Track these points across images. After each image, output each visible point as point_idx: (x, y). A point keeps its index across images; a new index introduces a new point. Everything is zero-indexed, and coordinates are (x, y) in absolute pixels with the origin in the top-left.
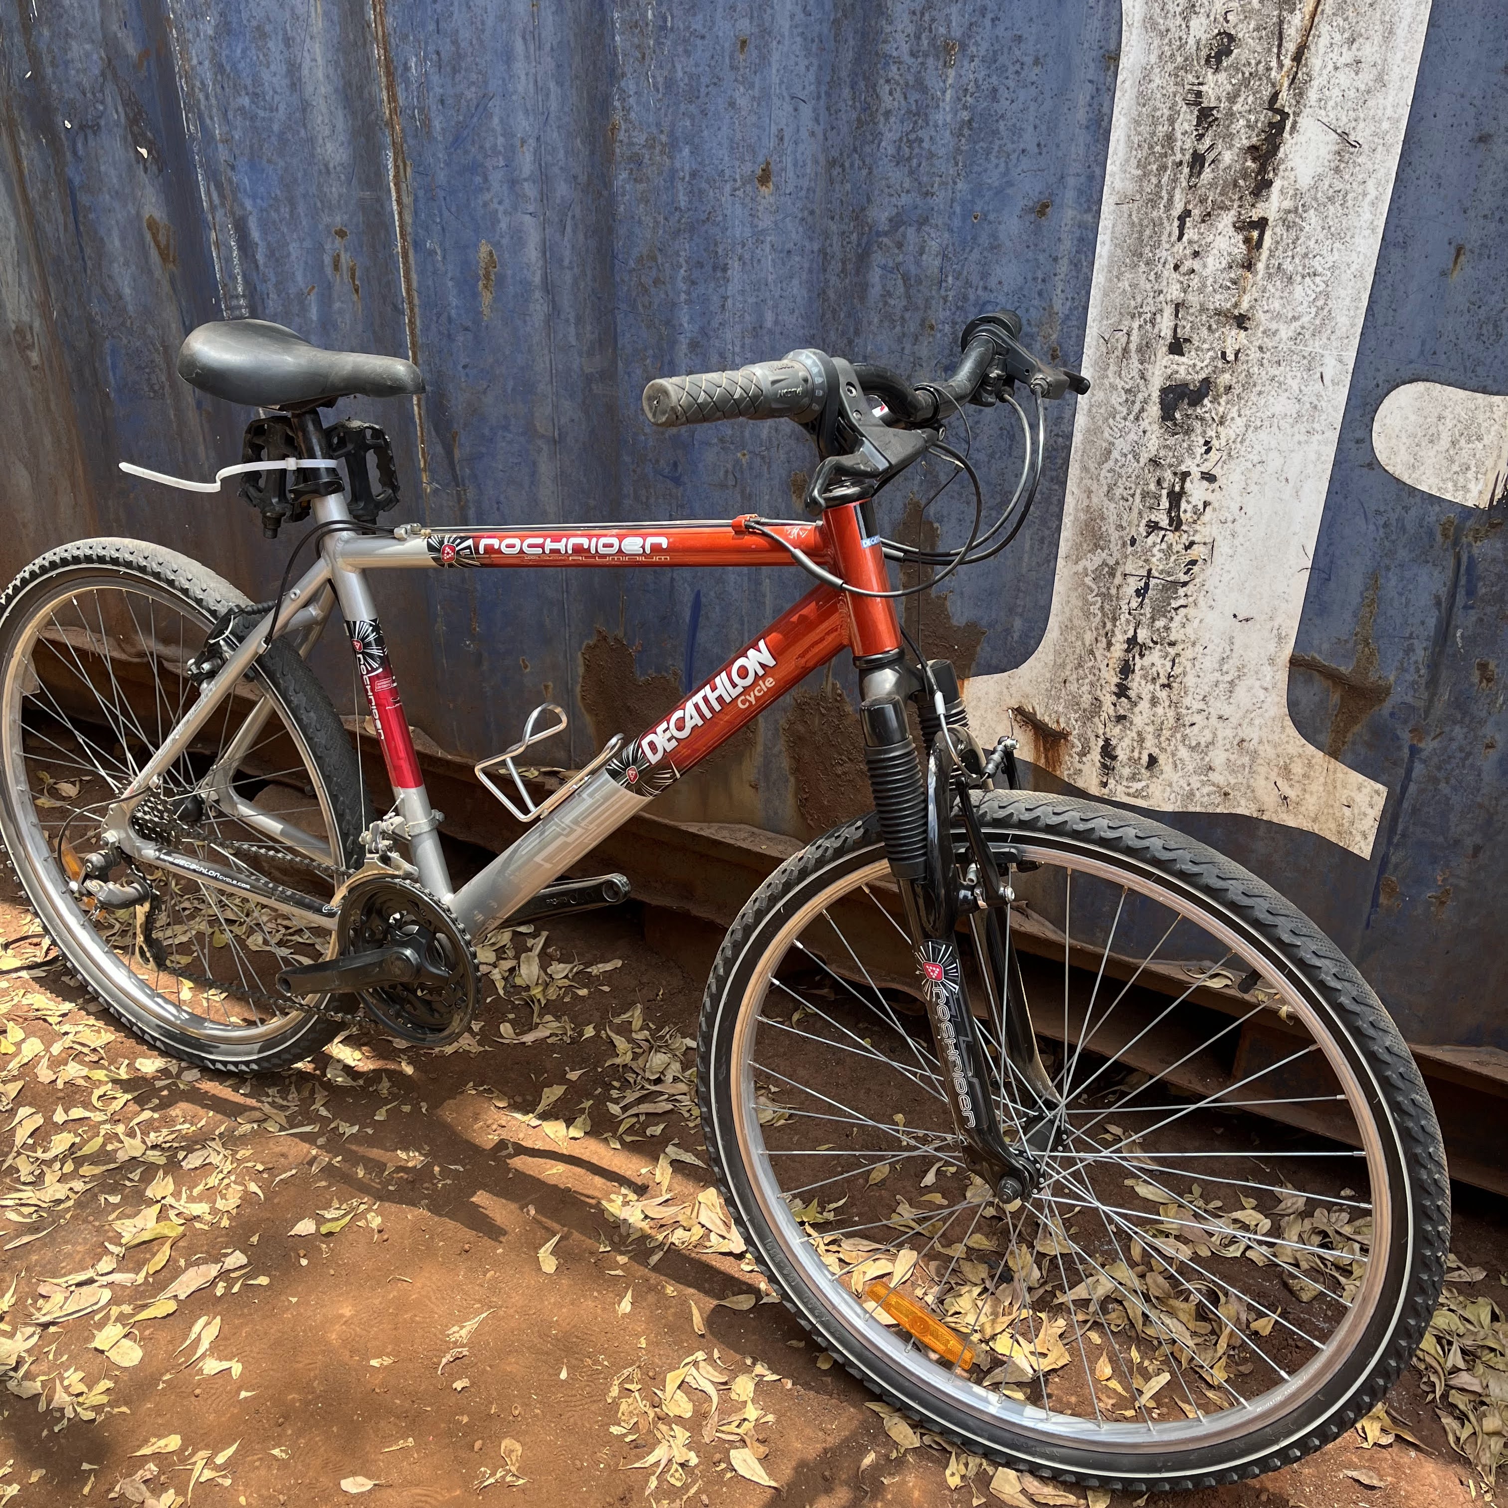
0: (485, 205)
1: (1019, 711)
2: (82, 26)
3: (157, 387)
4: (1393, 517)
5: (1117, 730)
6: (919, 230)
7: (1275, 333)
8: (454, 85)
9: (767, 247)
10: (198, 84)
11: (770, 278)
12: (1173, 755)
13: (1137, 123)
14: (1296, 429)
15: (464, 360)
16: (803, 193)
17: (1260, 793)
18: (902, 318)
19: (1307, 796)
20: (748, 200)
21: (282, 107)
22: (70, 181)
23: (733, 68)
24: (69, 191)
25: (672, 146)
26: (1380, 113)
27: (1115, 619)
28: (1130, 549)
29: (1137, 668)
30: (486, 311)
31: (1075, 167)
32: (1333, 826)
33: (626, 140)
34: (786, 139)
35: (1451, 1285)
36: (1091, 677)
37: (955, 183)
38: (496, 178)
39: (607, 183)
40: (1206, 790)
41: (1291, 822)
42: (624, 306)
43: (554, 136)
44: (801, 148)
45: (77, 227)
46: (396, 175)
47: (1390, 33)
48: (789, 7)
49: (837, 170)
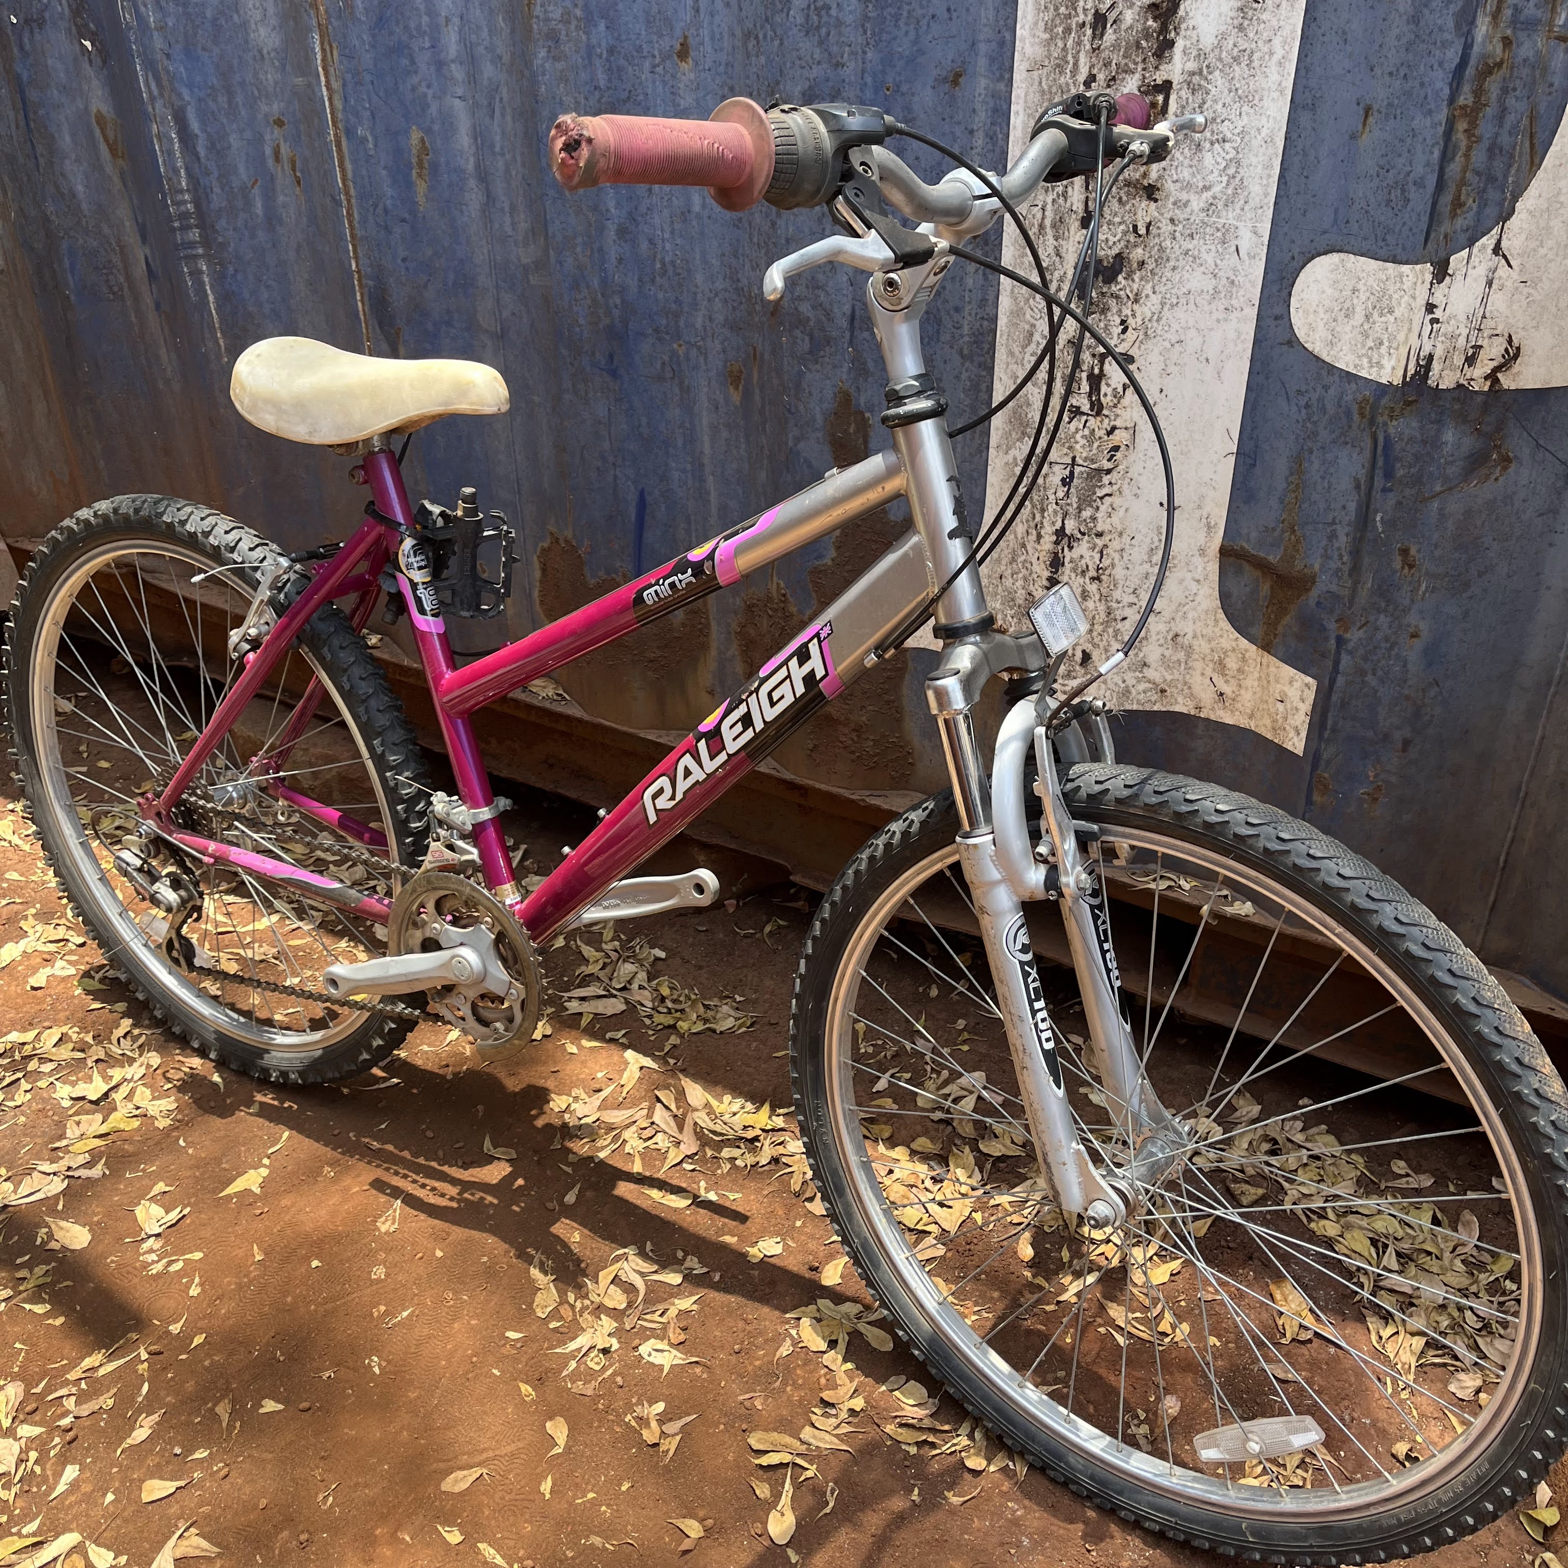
0: (414, 89)
3: (116, 289)
4: (1315, 396)
7: (1186, 205)
12: (1106, 650)
14: (1213, 306)
15: (402, 253)
16: (722, 69)
17: (1197, 689)
19: (1243, 692)
20: (668, 77)
22: (18, 77)
24: (19, 87)
25: (589, 21)
27: (1043, 511)
29: (1067, 560)
30: (421, 199)
31: (986, 33)
32: (1268, 722)
33: (542, 16)
34: (702, 10)
35: (1395, 1191)
36: (1024, 571)
37: (864, 53)
38: (423, 60)
39: (529, 64)
40: (1142, 686)
41: (1228, 720)
42: (551, 193)
43: (477, 14)
44: (717, 20)
45: (28, 125)
46: (324, 60)
49: (753, 42)
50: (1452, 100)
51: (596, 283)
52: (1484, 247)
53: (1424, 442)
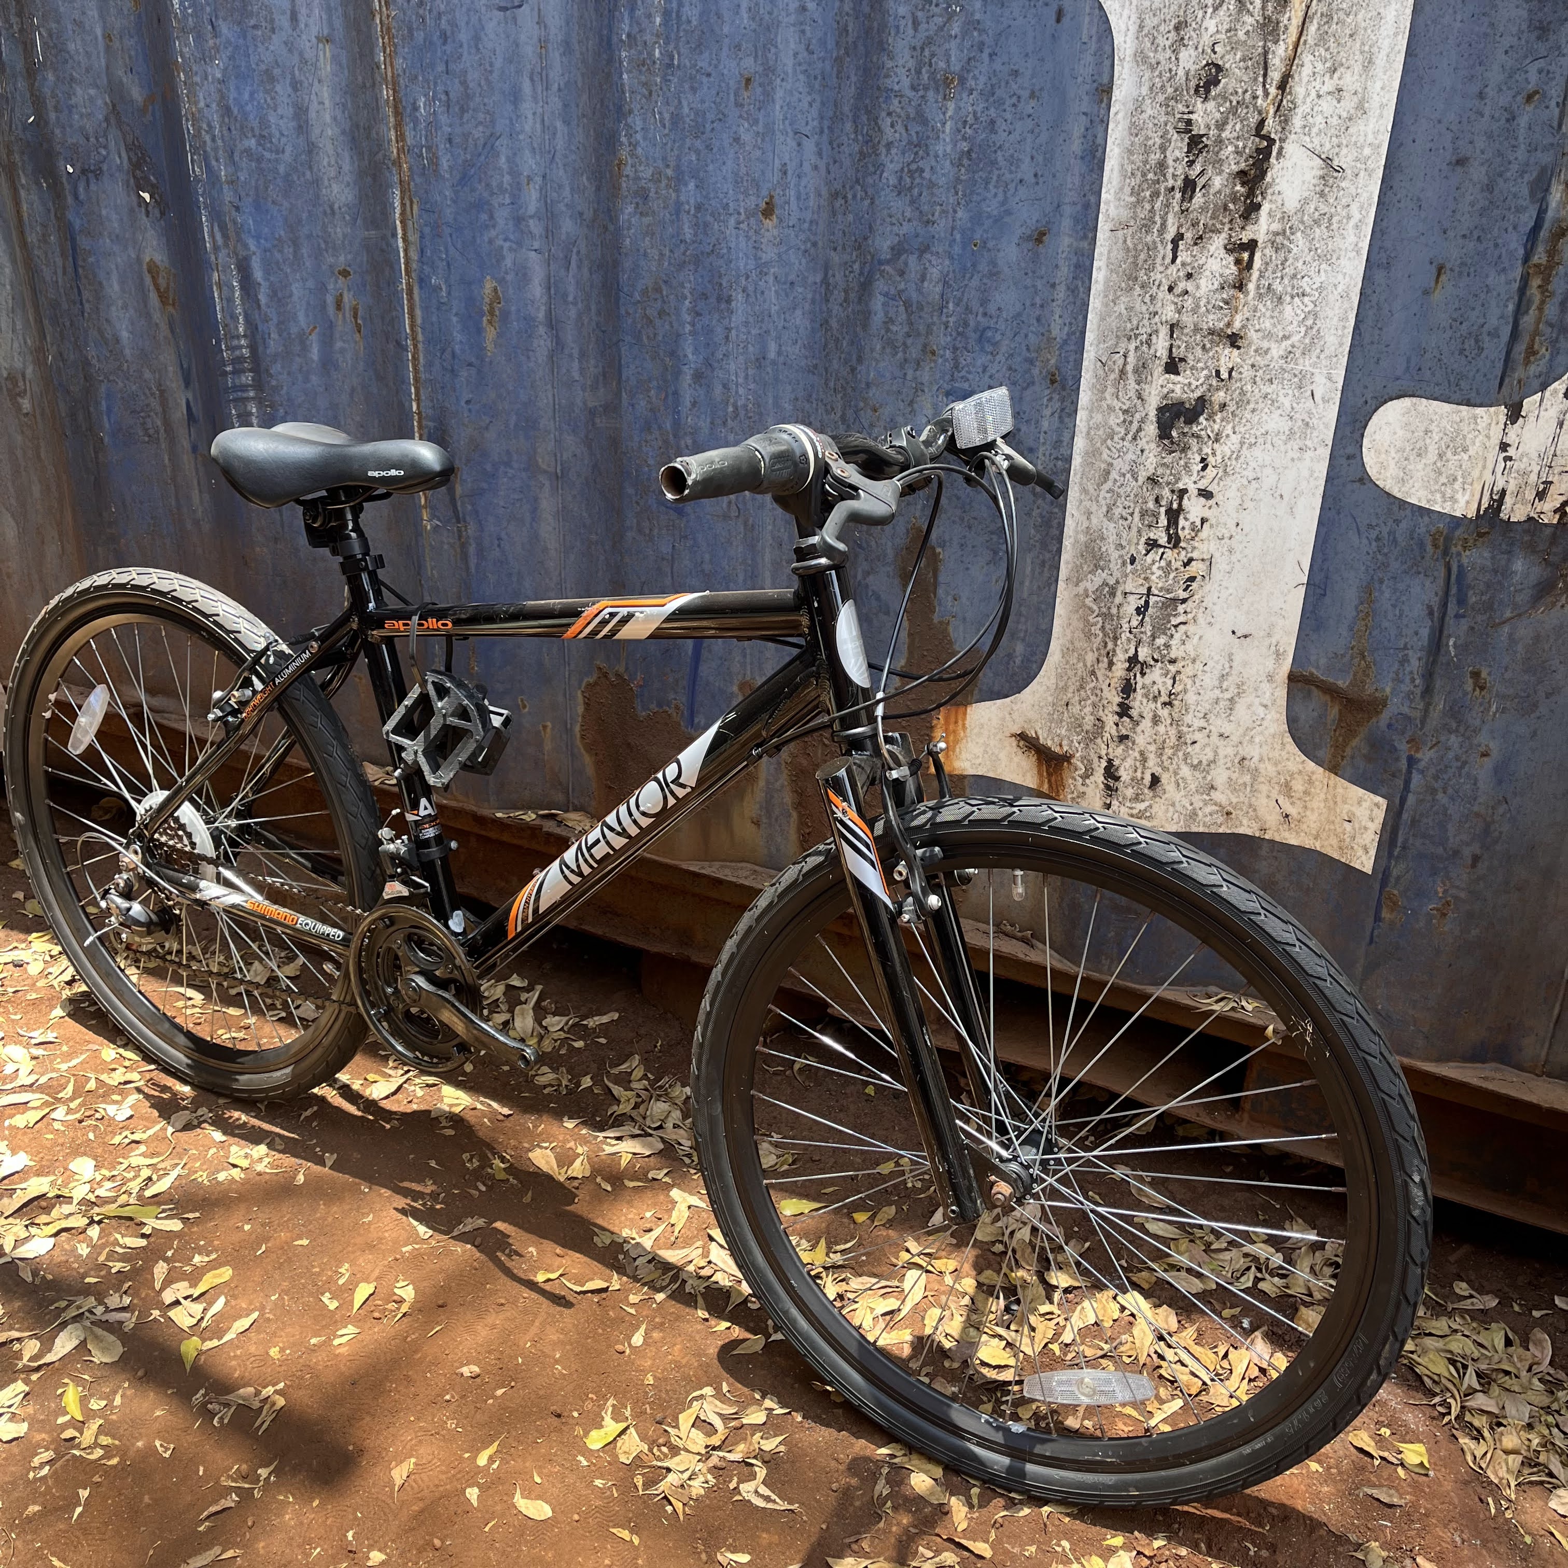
0: (491, 242)
1: (1022, 736)
2: (87, 71)
3: (151, 432)
4: (1385, 530)
5: (1120, 750)
6: (920, 257)
7: (1266, 352)
8: (462, 124)
9: (771, 279)
10: (205, 126)
11: (774, 309)
12: (1176, 773)
13: (1130, 152)
14: (1289, 446)
15: (466, 396)
16: (806, 225)
17: (1262, 812)
18: (904, 344)
19: (1308, 813)
20: (751, 233)
21: (289, 149)
22: (69, 226)
23: (739, 105)
24: (69, 235)
25: (678, 180)
26: (1362, 139)
27: (1115, 639)
28: (1129, 567)
29: (1139, 686)
30: (489, 345)
31: (1071, 196)
32: (1334, 841)
33: (632, 175)
34: (790, 173)
35: (1463, 1312)
36: (1093, 698)
37: (955, 211)
38: (502, 216)
39: (613, 219)
40: (1210, 809)
41: (1294, 841)
42: (628, 338)
43: (560, 174)
44: (804, 181)
45: (76, 271)
46: (403, 213)
47: (1369, 63)
48: (792, 46)
49: (841, 201)
50: (1526, 259)
51: (668, 425)
52: (1556, 391)
53: (1495, 571)
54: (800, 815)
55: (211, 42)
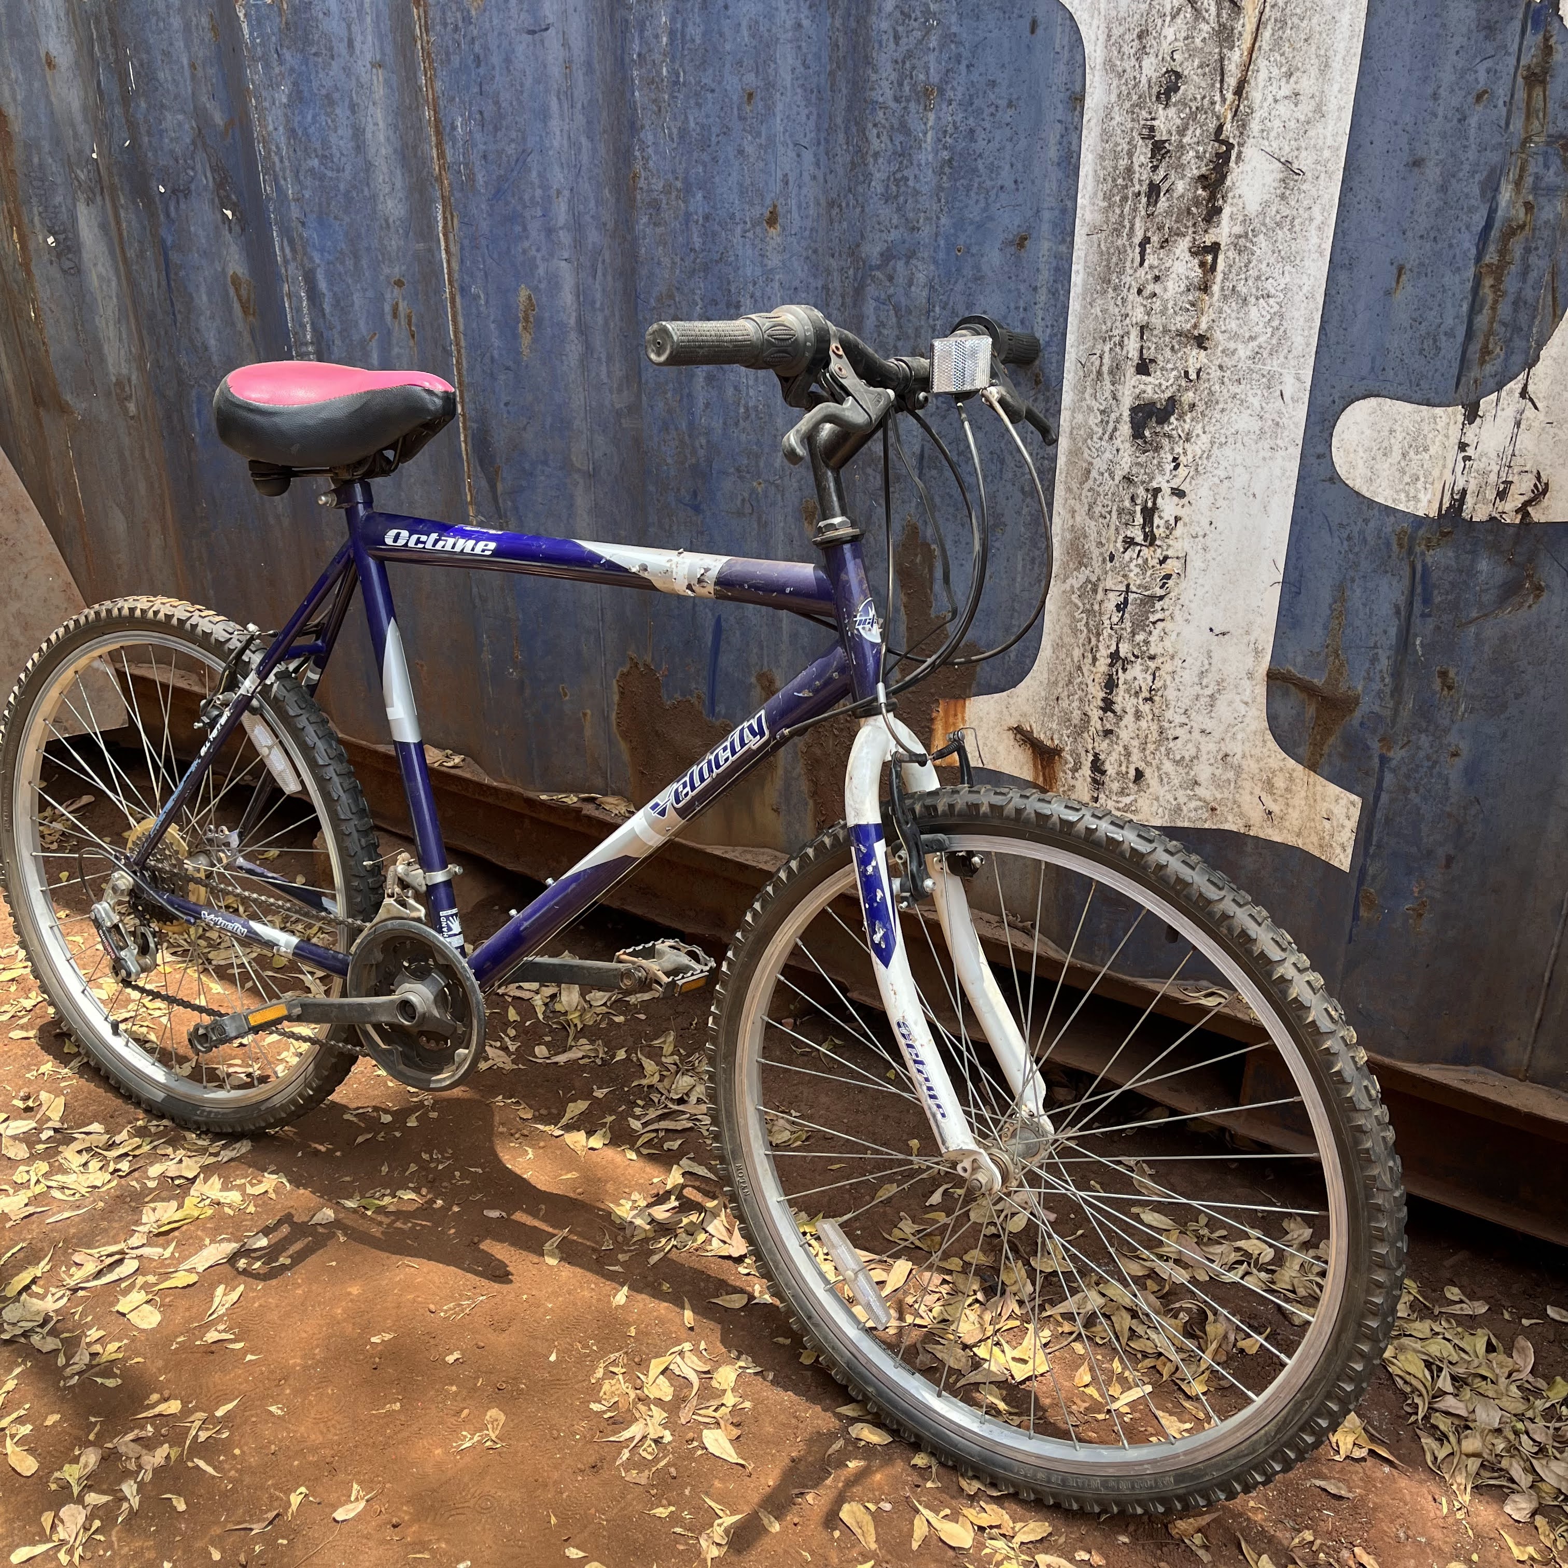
0: (524, 252)
1: (1018, 730)
2: (176, 98)
4: (1356, 529)
5: (1105, 745)
6: (907, 263)
7: (1234, 352)
8: (495, 142)
9: (777, 285)
10: (274, 148)
12: (1159, 769)
13: (1102, 158)
14: (1260, 444)
15: (505, 398)
16: (807, 233)
17: (1246, 808)
18: (895, 347)
19: (1290, 810)
20: (757, 241)
21: (348, 167)
22: (163, 241)
23: (742, 118)
24: (164, 251)
25: (687, 190)
26: (1320, 142)
27: (1098, 635)
28: (1109, 565)
29: (1121, 682)
30: (526, 352)
31: (1050, 202)
32: (1315, 839)
33: (645, 187)
34: (791, 183)
35: (1449, 1316)
36: (1079, 693)
37: (938, 218)
38: (534, 227)
39: (631, 229)
40: (1193, 804)
41: (1277, 838)
43: (586, 187)
44: (804, 191)
45: (169, 285)
46: (445, 227)
47: (1325, 67)
48: (790, 61)
49: (836, 210)
50: (1479, 258)
51: (684, 426)
52: (1511, 391)
53: (1460, 571)
54: (816, 803)
55: (277, 70)
